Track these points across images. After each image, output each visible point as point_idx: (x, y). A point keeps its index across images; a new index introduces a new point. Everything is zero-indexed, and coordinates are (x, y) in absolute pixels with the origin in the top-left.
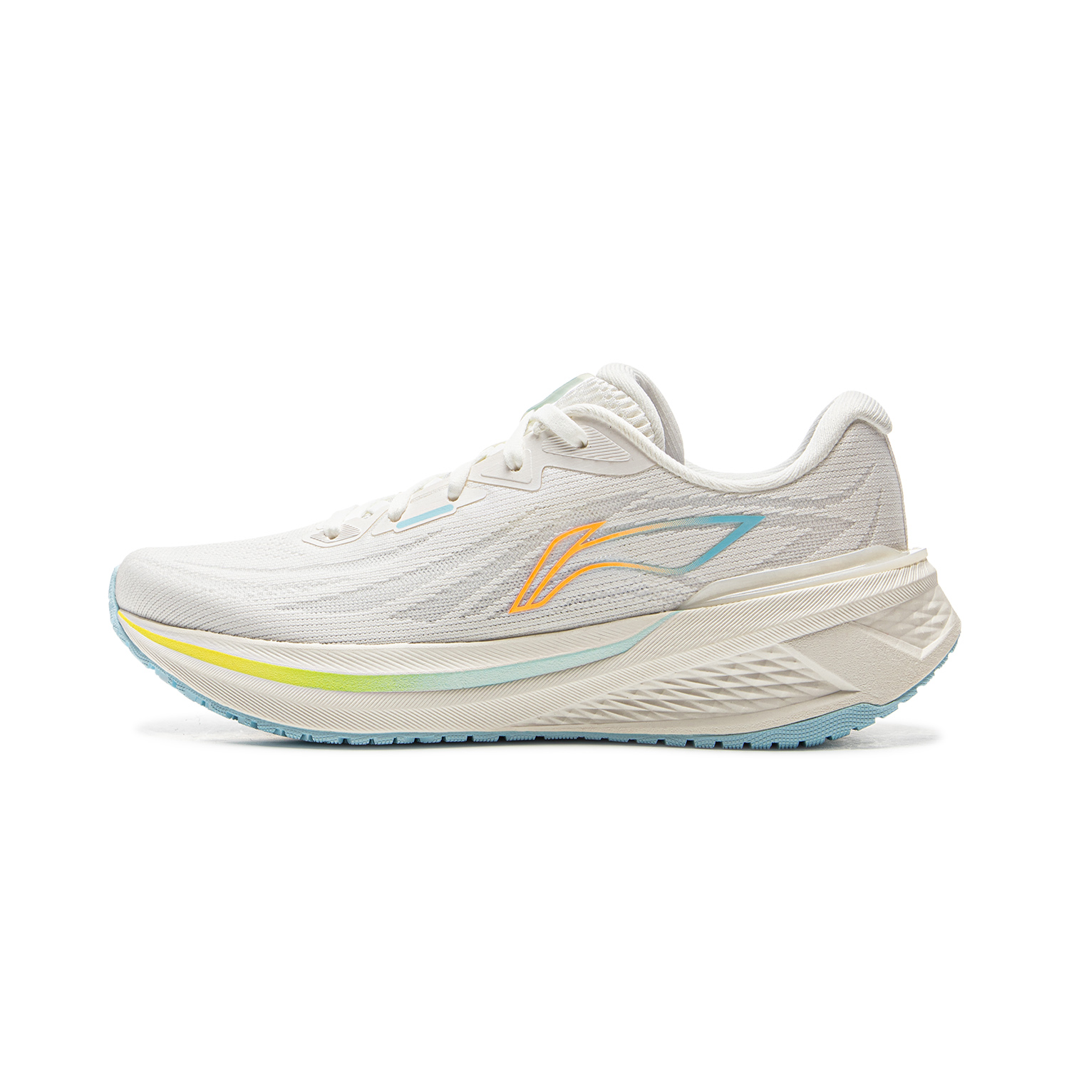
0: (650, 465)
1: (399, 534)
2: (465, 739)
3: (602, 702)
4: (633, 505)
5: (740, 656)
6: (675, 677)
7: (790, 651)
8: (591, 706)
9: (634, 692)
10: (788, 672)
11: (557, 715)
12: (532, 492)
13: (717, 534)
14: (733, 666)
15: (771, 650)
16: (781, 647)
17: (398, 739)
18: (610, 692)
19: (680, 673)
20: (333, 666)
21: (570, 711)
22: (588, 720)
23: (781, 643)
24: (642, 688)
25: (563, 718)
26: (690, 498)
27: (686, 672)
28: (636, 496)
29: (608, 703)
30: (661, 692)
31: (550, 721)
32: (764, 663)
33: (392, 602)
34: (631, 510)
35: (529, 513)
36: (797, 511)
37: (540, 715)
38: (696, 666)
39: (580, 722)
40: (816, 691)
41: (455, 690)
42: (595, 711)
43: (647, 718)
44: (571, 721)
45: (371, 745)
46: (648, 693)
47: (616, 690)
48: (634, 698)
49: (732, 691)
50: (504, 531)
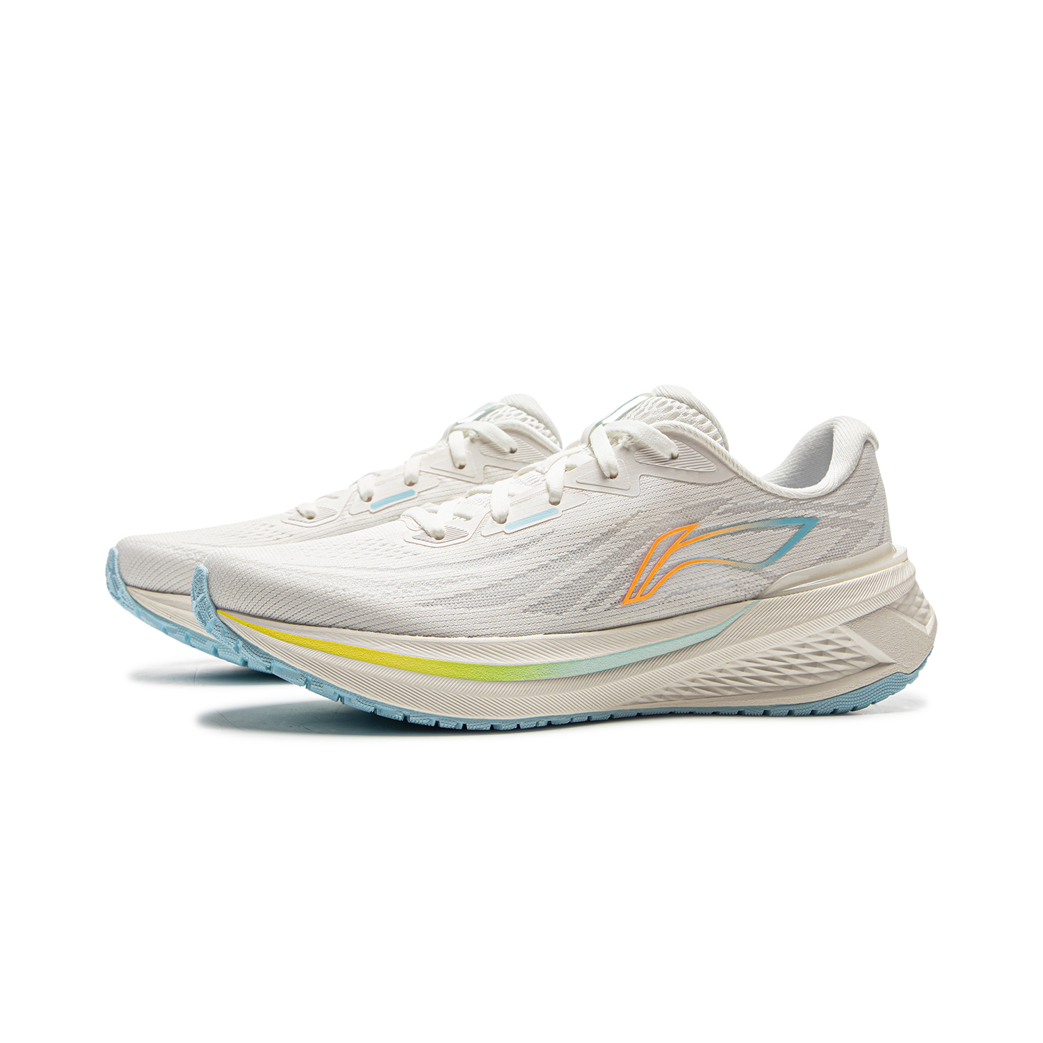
0: (732, 475)
1: (511, 535)
2: (586, 719)
3: (693, 681)
4: (721, 509)
5: (810, 637)
6: (754, 657)
7: (847, 632)
8: (683, 684)
9: (721, 671)
10: (843, 650)
11: (656, 694)
12: (633, 497)
13: (787, 533)
14: (803, 646)
15: (833, 632)
16: (840, 628)
17: (540, 722)
18: (700, 671)
19: (760, 653)
20: (484, 658)
21: (667, 689)
22: (680, 697)
23: (841, 625)
24: (727, 667)
25: (660, 696)
26: (765, 503)
27: (765, 652)
28: (725, 502)
29: (698, 681)
30: (743, 669)
31: (650, 699)
32: (827, 642)
33: (522, 598)
34: (719, 514)
35: (633, 516)
36: (840, 514)
37: (643, 694)
38: (774, 647)
39: (674, 699)
40: (864, 664)
41: (583, 676)
42: (687, 689)
43: (730, 693)
44: (667, 698)
45: (518, 729)
46: (731, 671)
47: (706, 670)
48: (719, 675)
49: (800, 666)
50: (612, 532)
